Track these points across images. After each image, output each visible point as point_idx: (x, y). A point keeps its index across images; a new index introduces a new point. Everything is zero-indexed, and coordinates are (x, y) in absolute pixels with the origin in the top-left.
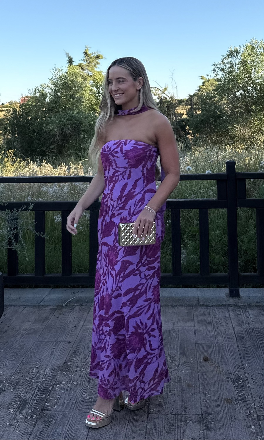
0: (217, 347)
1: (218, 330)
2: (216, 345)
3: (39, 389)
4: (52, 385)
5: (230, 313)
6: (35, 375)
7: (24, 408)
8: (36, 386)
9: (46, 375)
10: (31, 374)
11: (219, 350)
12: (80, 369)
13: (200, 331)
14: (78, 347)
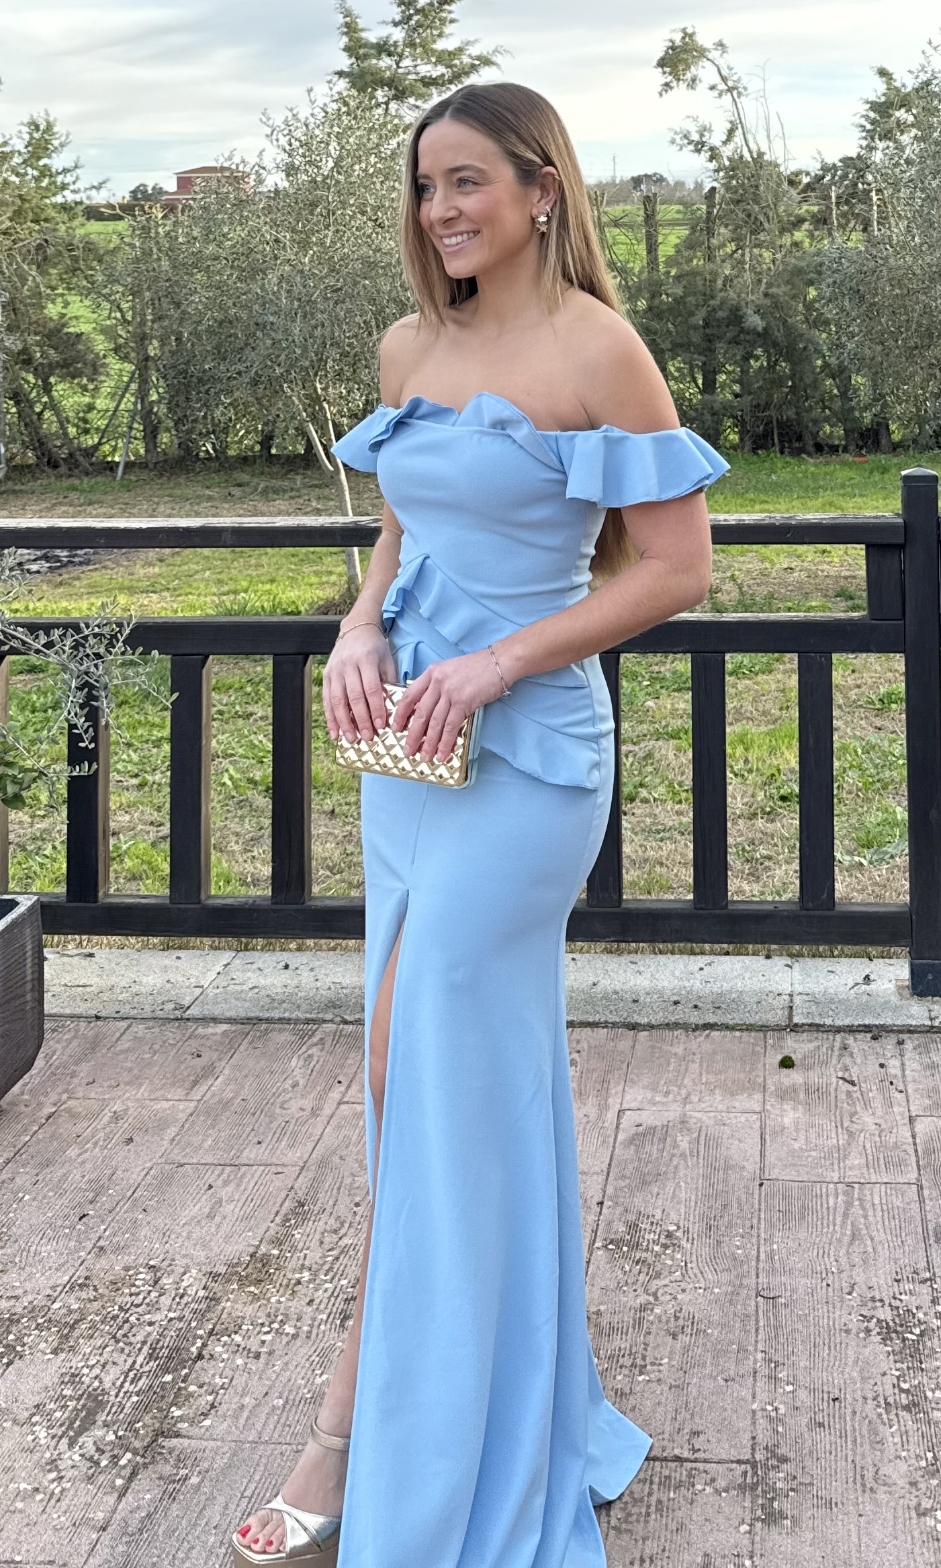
0: (841, 1197)
1: (852, 1126)
2: (840, 1185)
3: (155, 1349)
4: (201, 1337)
6: (141, 1297)
7: (88, 1422)
8: (140, 1338)
9: (181, 1298)
10: (127, 1291)
11: (848, 1204)
12: (314, 1275)
13: (783, 1128)
14: (314, 1188)
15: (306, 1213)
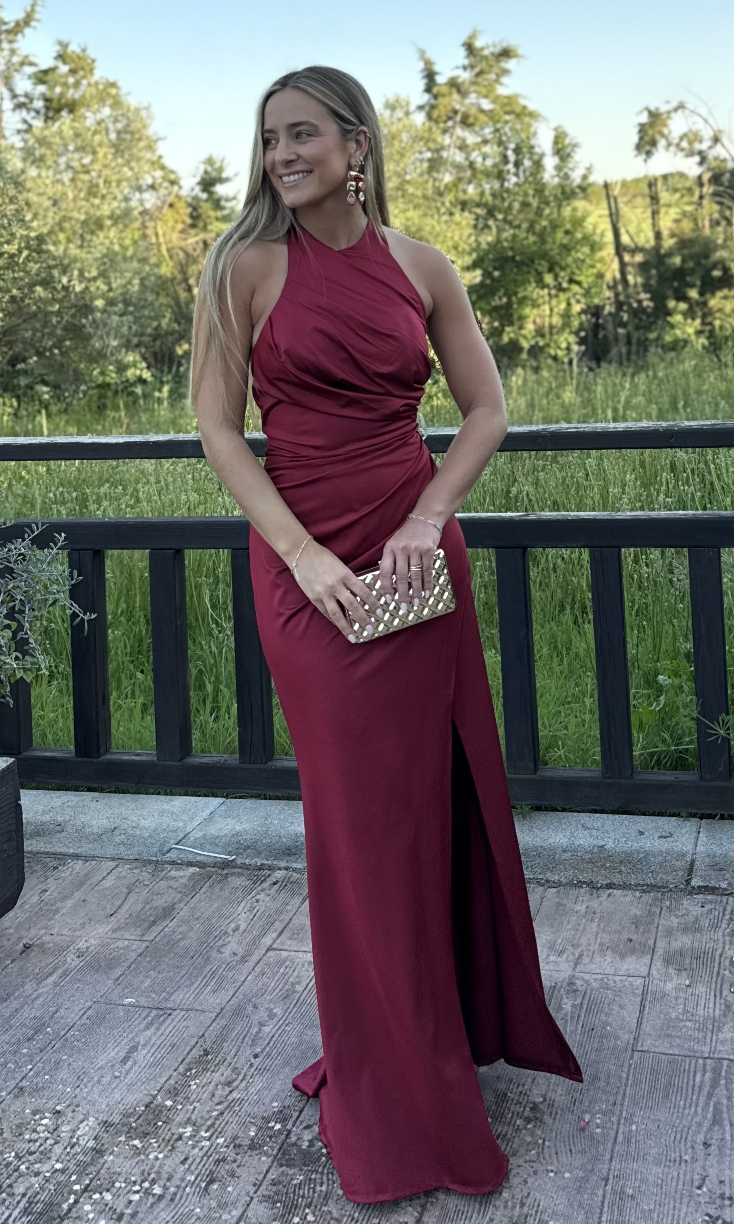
0: (708, 1075)
3: (32, 1203)
4: (75, 1193)
8: (23, 1189)
9: (72, 1147)
10: (28, 1136)
12: (196, 1131)
13: (664, 995)
14: (222, 1037)
15: (208, 1062)
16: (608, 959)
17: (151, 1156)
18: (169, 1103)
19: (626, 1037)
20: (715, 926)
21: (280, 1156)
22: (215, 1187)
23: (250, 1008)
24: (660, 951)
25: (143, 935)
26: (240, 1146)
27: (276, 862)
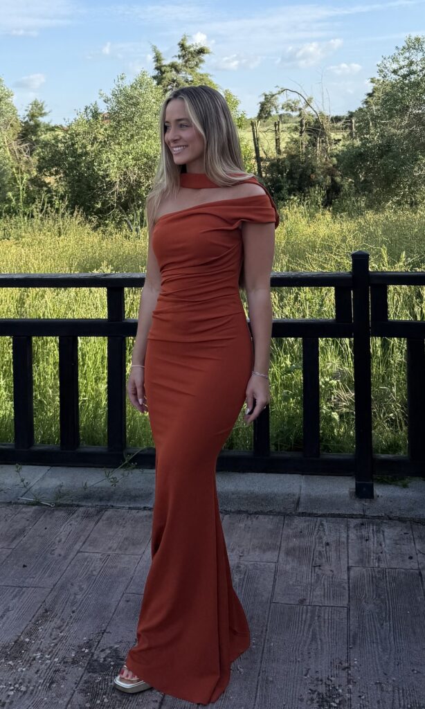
0: (309, 614)
1: (320, 572)
2: (309, 607)
5: (350, 532)
12: (43, 656)
13: (286, 572)
14: (55, 602)
15: (47, 616)
16: (257, 553)
17: (19, 670)
18: (27, 640)
19: (267, 595)
20: (311, 534)
21: (88, 667)
22: (54, 685)
23: (69, 585)
24: (283, 549)
25: (9, 545)
26: (67, 662)
27: (80, 503)
